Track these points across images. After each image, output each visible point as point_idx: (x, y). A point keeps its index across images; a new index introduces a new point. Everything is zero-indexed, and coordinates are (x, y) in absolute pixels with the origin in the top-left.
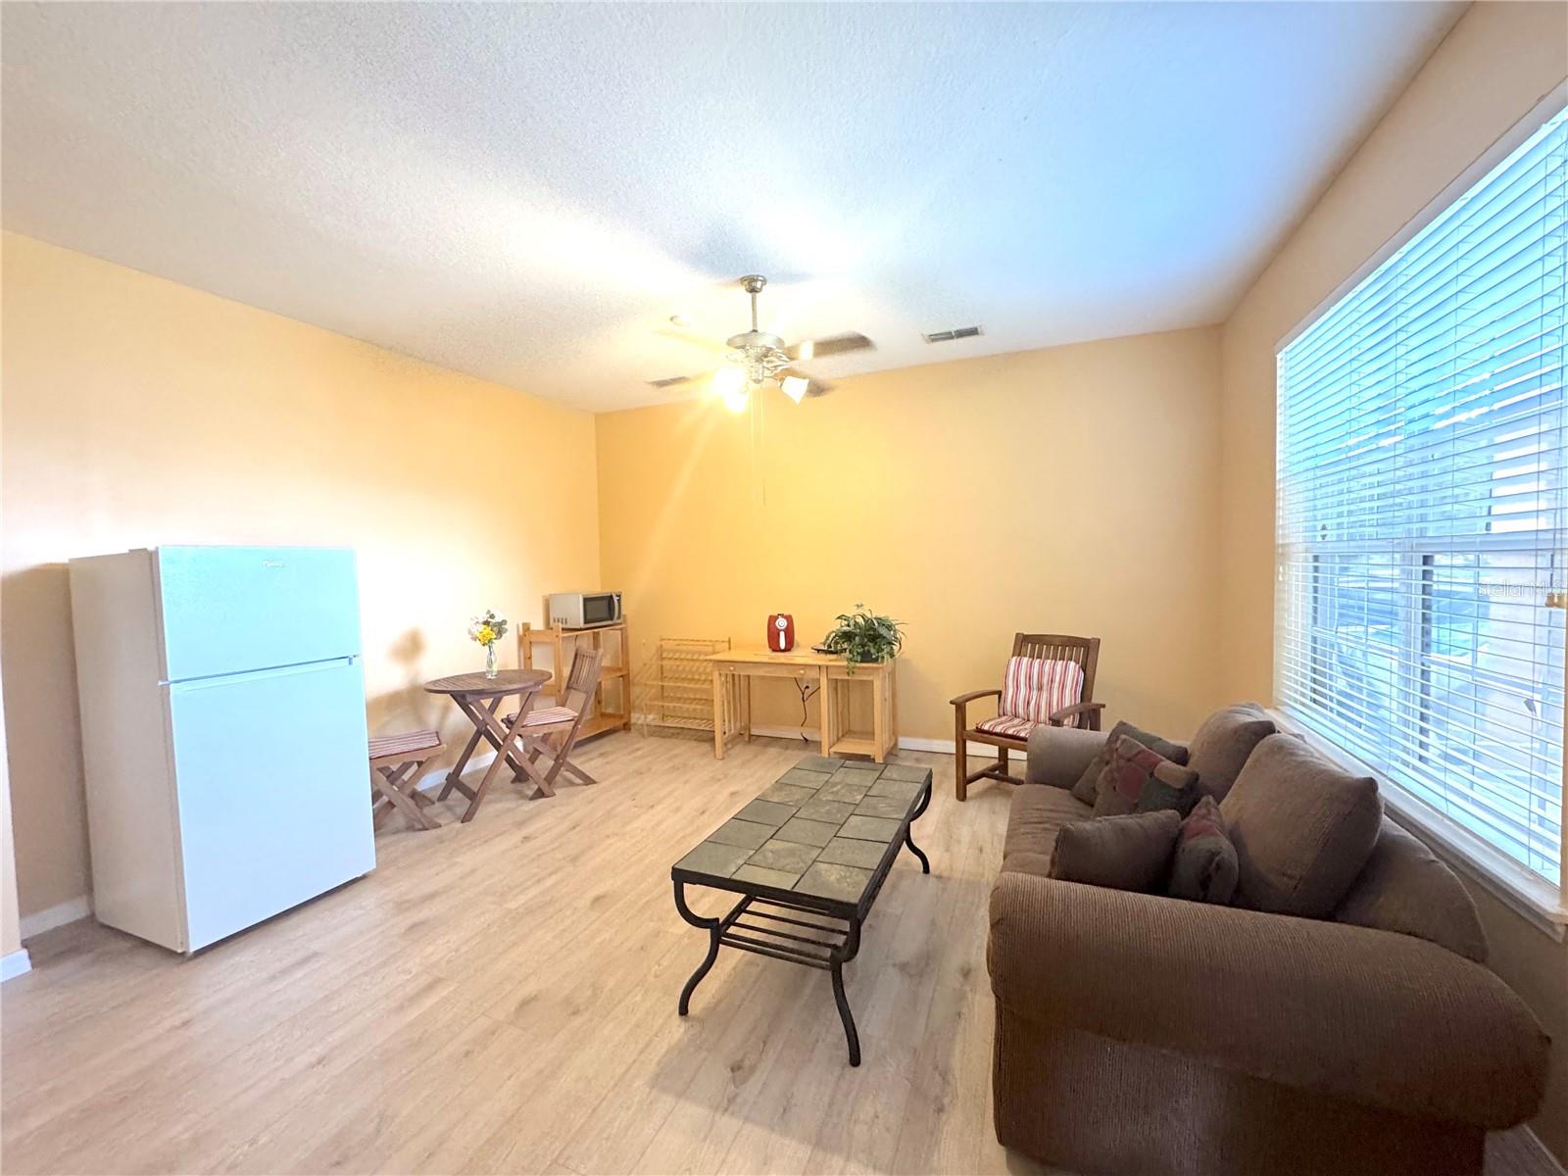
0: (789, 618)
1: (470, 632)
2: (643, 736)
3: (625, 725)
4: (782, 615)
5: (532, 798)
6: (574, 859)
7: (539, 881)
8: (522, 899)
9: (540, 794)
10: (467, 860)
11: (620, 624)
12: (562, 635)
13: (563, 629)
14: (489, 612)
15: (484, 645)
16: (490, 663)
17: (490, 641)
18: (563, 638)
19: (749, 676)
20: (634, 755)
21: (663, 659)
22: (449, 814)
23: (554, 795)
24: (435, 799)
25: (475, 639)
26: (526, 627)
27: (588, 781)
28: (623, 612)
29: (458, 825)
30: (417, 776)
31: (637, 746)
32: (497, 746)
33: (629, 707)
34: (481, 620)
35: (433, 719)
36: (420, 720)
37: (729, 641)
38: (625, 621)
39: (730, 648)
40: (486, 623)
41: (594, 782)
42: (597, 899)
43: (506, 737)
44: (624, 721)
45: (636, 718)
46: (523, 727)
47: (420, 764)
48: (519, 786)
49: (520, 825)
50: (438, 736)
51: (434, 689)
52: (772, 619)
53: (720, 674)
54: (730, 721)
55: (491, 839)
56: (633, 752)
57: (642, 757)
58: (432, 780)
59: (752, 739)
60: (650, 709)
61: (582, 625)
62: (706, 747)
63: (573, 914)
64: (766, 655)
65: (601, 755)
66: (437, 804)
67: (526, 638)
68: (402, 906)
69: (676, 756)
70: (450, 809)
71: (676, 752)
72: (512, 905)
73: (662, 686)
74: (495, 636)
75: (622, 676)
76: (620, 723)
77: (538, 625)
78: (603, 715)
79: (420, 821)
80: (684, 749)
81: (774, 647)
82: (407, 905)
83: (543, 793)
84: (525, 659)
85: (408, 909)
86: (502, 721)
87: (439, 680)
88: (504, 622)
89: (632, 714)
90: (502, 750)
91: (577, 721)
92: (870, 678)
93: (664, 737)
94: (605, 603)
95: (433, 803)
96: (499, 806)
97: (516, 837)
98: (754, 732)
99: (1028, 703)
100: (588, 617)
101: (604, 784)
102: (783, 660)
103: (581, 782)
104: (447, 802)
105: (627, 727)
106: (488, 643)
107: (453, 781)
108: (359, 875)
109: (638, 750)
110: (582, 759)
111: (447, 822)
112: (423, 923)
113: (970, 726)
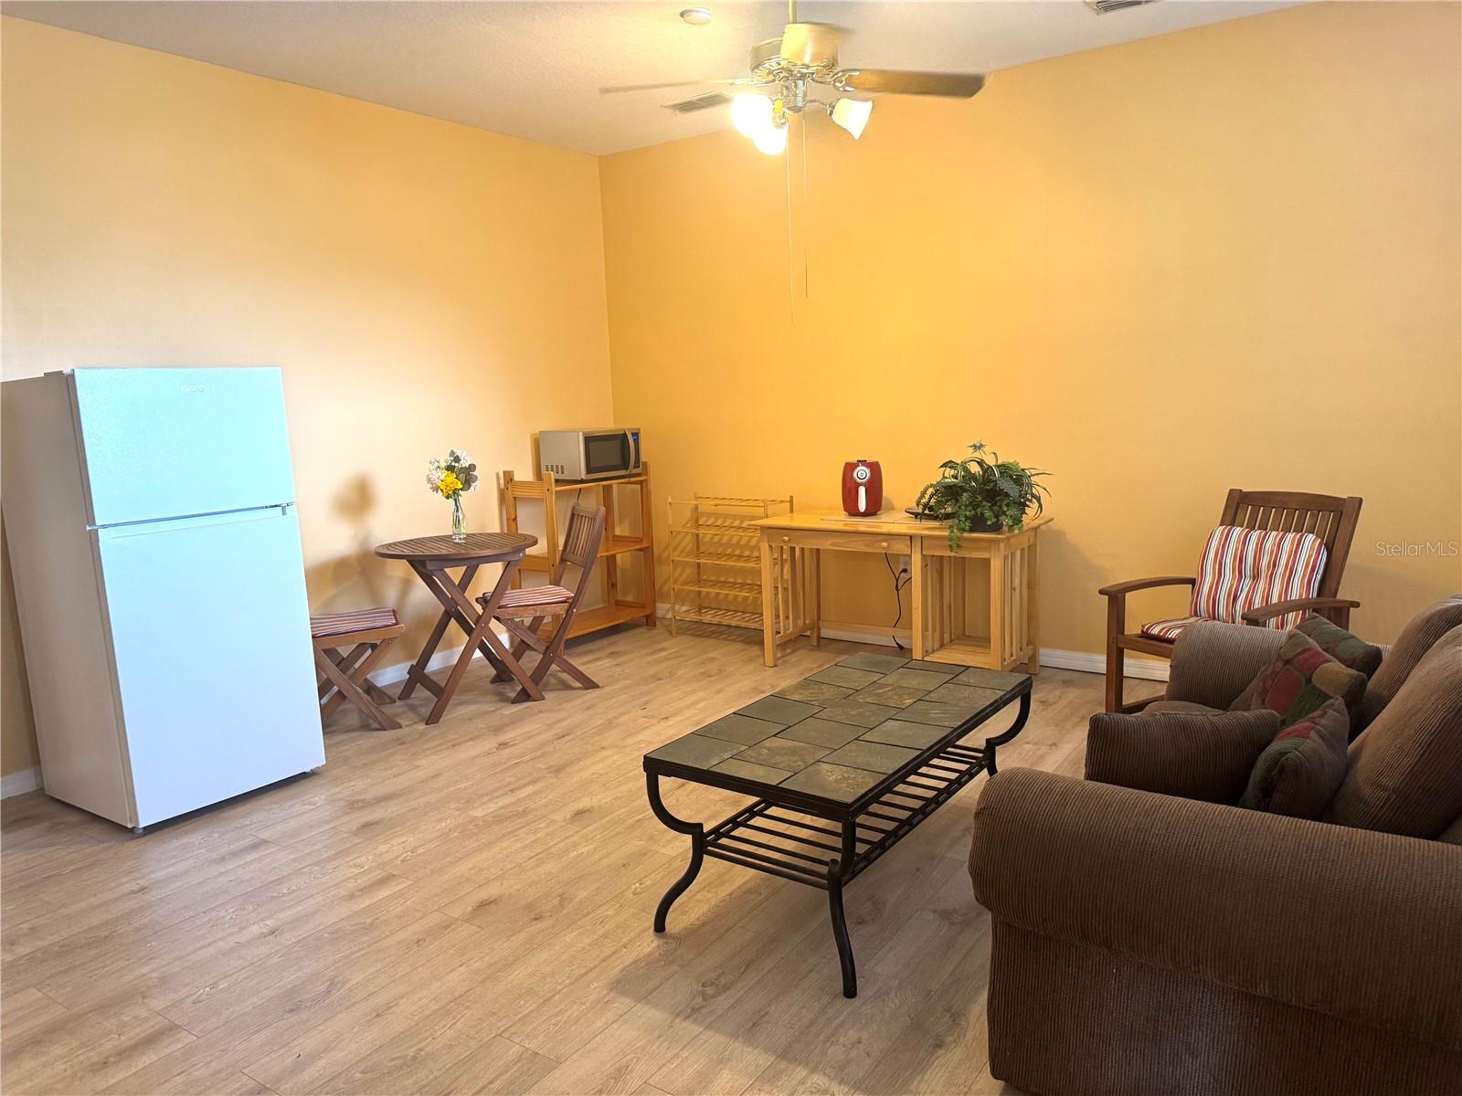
0: (874, 468)
1: (429, 480)
2: (671, 633)
3: (647, 617)
4: (863, 462)
5: (514, 701)
6: (558, 771)
7: (512, 791)
8: (492, 807)
9: (525, 696)
10: (429, 764)
11: (639, 475)
12: (555, 489)
13: (557, 481)
14: (452, 453)
15: (448, 497)
16: (457, 522)
17: (455, 492)
18: (556, 492)
19: (818, 550)
20: (657, 656)
21: (698, 526)
22: (411, 715)
23: (544, 699)
24: (396, 697)
25: (436, 489)
26: (509, 476)
27: (589, 684)
28: (643, 459)
29: (422, 727)
30: (370, 665)
31: (659, 646)
32: (469, 631)
33: (651, 593)
34: (443, 465)
35: (391, 596)
36: (374, 594)
37: (791, 501)
38: (645, 472)
39: (792, 511)
40: (450, 468)
41: (594, 686)
42: (580, 813)
43: (479, 617)
44: (648, 612)
45: (663, 609)
46: (499, 608)
47: (374, 647)
48: (501, 687)
49: (497, 730)
50: (395, 616)
51: (388, 554)
52: (850, 468)
53: (771, 546)
54: (787, 618)
55: (460, 744)
56: (653, 653)
57: (666, 659)
58: (391, 674)
59: (822, 643)
60: (681, 598)
61: (583, 475)
62: (755, 651)
63: (548, 826)
64: (838, 519)
65: (612, 654)
66: (398, 703)
67: (509, 492)
68: (354, 805)
69: (712, 659)
70: (413, 708)
71: (711, 655)
72: (479, 813)
73: (699, 564)
74: (461, 486)
75: (641, 550)
76: (638, 614)
77: (524, 473)
78: (618, 603)
79: (376, 720)
80: (719, 652)
81: (851, 508)
82: (361, 804)
83: (529, 696)
84: (508, 520)
85: (361, 808)
86: (477, 600)
87: (394, 544)
88: (472, 467)
89: (659, 605)
90: (474, 635)
91: (572, 603)
92: (986, 555)
93: (699, 636)
94: (616, 445)
95: (394, 702)
96: (473, 708)
97: (490, 743)
98: (826, 633)
99: (1235, 598)
100: (592, 465)
101: (608, 689)
102: (862, 528)
103: (580, 685)
104: (409, 701)
105: (650, 621)
106: (453, 494)
107: (418, 675)
108: (307, 770)
109: (662, 650)
110: (586, 659)
111: (407, 723)
112: (377, 823)
113: (1132, 628)
